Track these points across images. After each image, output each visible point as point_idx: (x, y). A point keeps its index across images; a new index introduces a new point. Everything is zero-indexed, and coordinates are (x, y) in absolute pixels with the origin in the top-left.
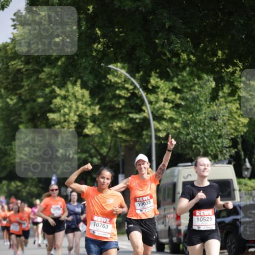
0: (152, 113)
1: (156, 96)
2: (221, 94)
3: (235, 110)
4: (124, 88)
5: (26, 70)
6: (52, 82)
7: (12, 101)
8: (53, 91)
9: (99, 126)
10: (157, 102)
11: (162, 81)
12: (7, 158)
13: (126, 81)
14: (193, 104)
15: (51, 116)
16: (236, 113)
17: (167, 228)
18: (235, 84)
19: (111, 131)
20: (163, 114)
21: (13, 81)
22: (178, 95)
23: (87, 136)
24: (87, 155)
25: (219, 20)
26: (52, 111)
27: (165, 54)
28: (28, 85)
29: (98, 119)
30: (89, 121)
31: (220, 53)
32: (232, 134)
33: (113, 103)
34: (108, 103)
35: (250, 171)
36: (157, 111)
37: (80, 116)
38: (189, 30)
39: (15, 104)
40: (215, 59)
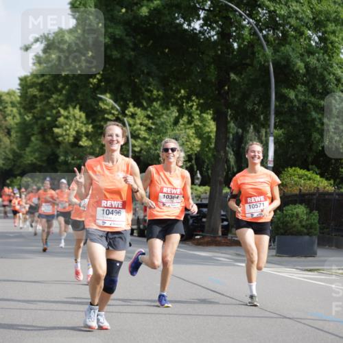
0: (131, 133)
1: (134, 120)
2: (181, 122)
3: (191, 134)
4: (111, 113)
5: (40, 96)
6: (58, 105)
7: (28, 118)
8: (59, 112)
9: (91, 140)
10: (134, 125)
11: (139, 110)
12: (22, 160)
13: (113, 108)
14: (161, 128)
15: (56, 130)
16: (192, 136)
17: (136, 218)
18: (193, 115)
19: (99, 144)
20: (139, 134)
21: (30, 103)
22: (151, 121)
23: (81, 147)
24: (81, 161)
25: (183, 67)
26: (57, 127)
27: (141, 89)
28: (40, 107)
29: (90, 134)
30: (83, 135)
31: (182, 91)
32: (188, 151)
33: (102, 123)
34: (98, 124)
35: (200, 180)
36: (135, 132)
37: (78, 132)
38: (161, 74)
39: (30, 120)
40: (179, 96)
